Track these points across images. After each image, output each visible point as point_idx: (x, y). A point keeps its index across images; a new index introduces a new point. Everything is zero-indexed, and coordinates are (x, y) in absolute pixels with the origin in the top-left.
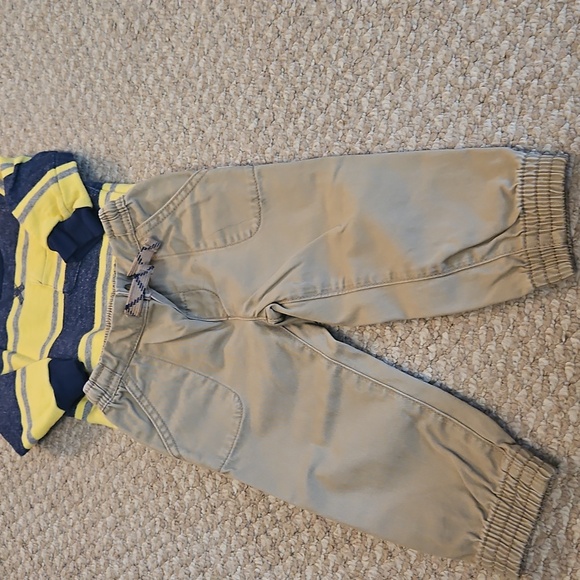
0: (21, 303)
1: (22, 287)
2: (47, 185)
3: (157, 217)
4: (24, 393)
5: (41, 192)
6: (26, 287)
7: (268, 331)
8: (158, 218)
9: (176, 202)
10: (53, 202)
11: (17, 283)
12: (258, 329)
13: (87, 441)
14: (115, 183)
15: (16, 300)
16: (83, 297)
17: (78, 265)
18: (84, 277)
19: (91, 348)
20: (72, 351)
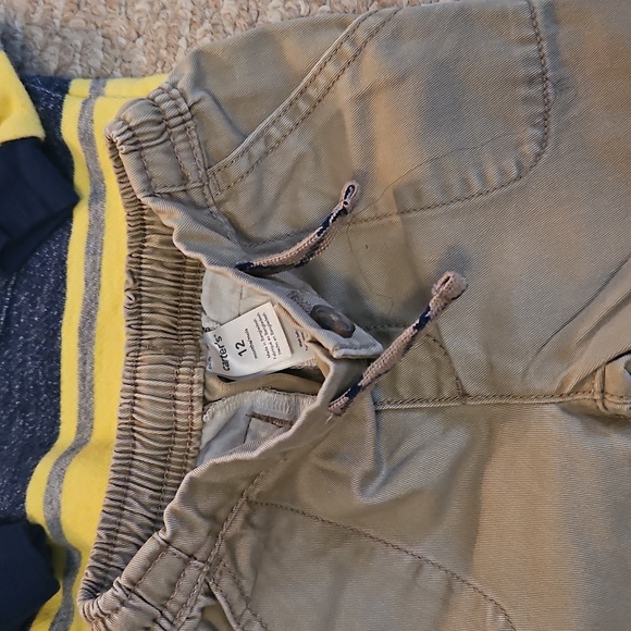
3: (265, 136)
7: (600, 428)
8: (268, 138)
9: (312, 92)
12: (575, 425)
14: (99, 79)
16: (25, 361)
17: (7, 283)
18: (25, 313)
19: (60, 492)
20: (9, 499)
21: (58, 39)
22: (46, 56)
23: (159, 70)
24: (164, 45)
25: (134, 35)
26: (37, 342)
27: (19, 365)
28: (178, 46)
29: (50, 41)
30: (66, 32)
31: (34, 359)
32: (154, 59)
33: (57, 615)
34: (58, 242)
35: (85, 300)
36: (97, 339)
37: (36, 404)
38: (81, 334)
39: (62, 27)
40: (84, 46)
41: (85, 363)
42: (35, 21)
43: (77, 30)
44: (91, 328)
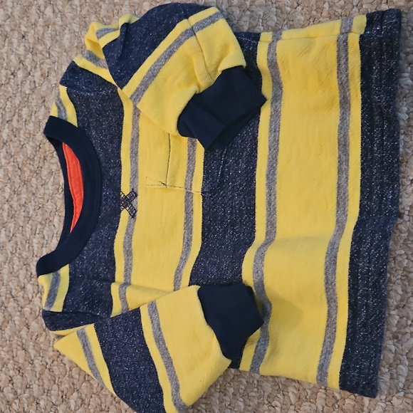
0: (133, 216)
1: (134, 194)
2: (179, 42)
4: (159, 339)
5: (170, 53)
6: (140, 193)
10: (188, 64)
11: (125, 189)
13: (256, 401)
15: (125, 214)
16: (234, 196)
17: (222, 153)
18: (232, 169)
19: (263, 266)
20: (231, 272)
21: (248, 13)
22: (242, 23)
23: (312, 23)
24: (314, 8)
25: (296, 5)
26: (241, 185)
27: (230, 199)
28: (323, 8)
29: (243, 14)
30: (253, 8)
31: (239, 195)
32: (308, 17)
33: (259, 341)
34: (252, 127)
35: (269, 158)
36: (277, 181)
37: (240, 221)
38: (268, 178)
39: (251, 5)
40: (264, 14)
41: (270, 195)
42: (235, 4)
43: (260, 6)
44: (274, 174)
